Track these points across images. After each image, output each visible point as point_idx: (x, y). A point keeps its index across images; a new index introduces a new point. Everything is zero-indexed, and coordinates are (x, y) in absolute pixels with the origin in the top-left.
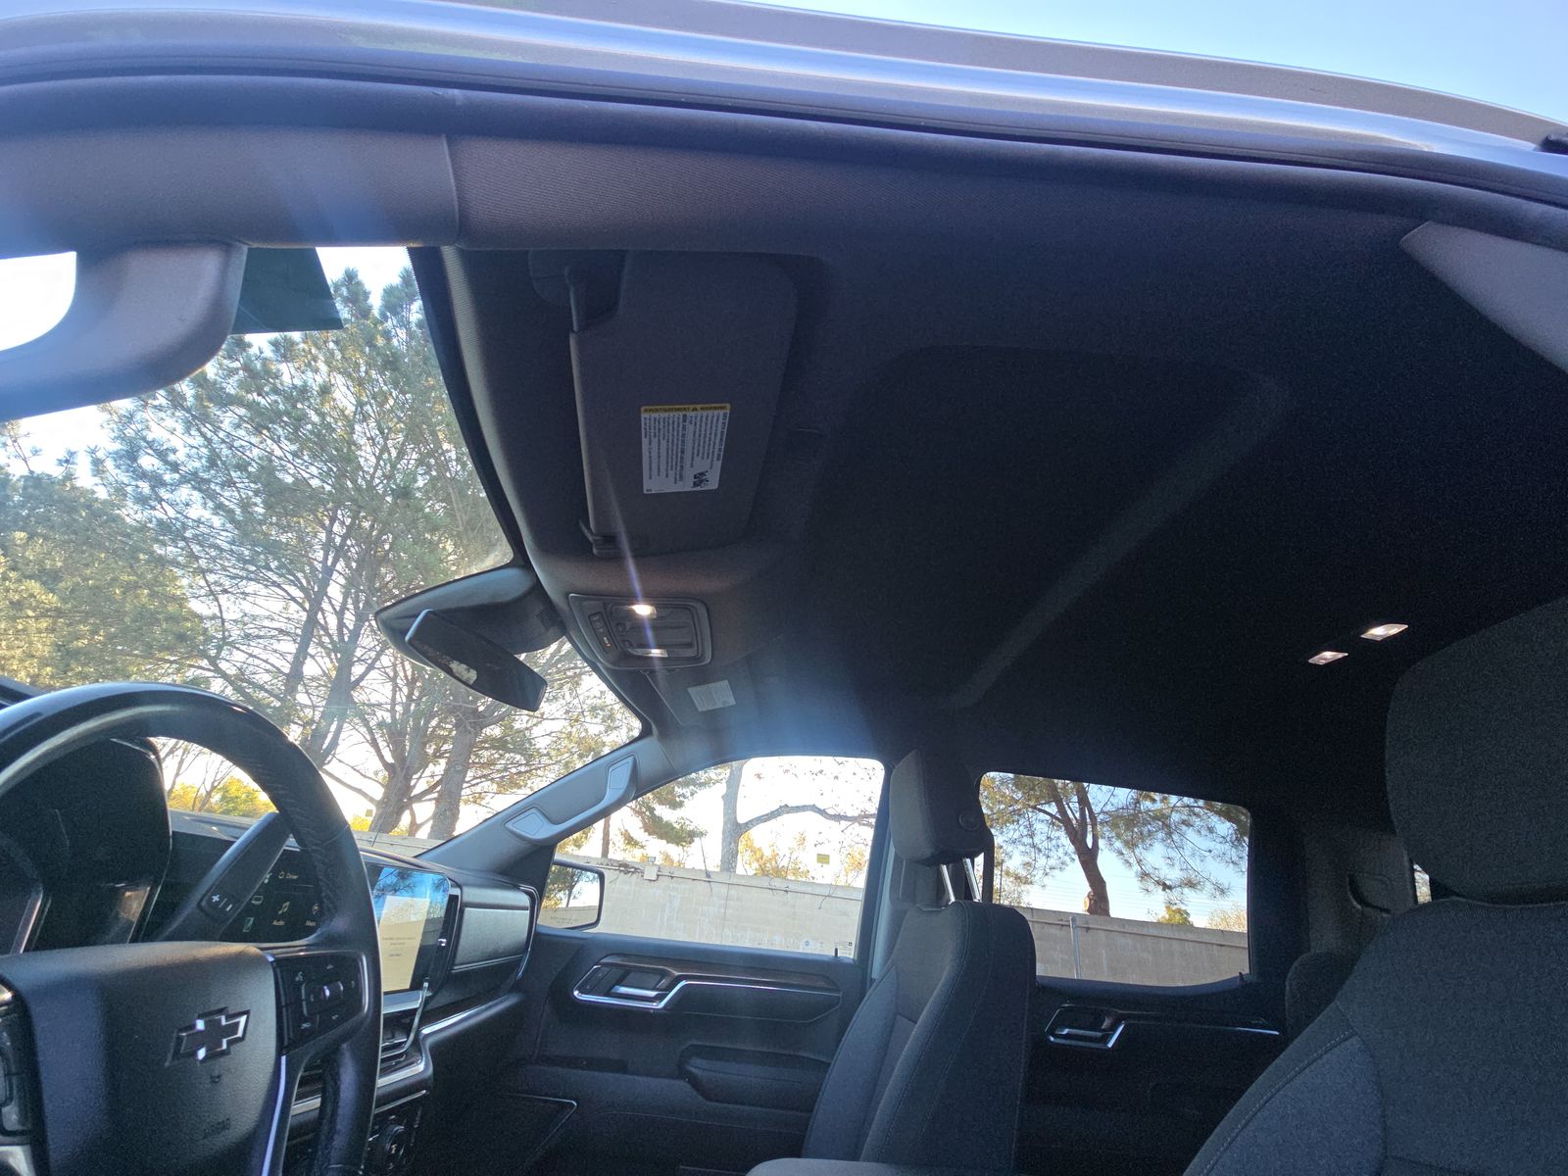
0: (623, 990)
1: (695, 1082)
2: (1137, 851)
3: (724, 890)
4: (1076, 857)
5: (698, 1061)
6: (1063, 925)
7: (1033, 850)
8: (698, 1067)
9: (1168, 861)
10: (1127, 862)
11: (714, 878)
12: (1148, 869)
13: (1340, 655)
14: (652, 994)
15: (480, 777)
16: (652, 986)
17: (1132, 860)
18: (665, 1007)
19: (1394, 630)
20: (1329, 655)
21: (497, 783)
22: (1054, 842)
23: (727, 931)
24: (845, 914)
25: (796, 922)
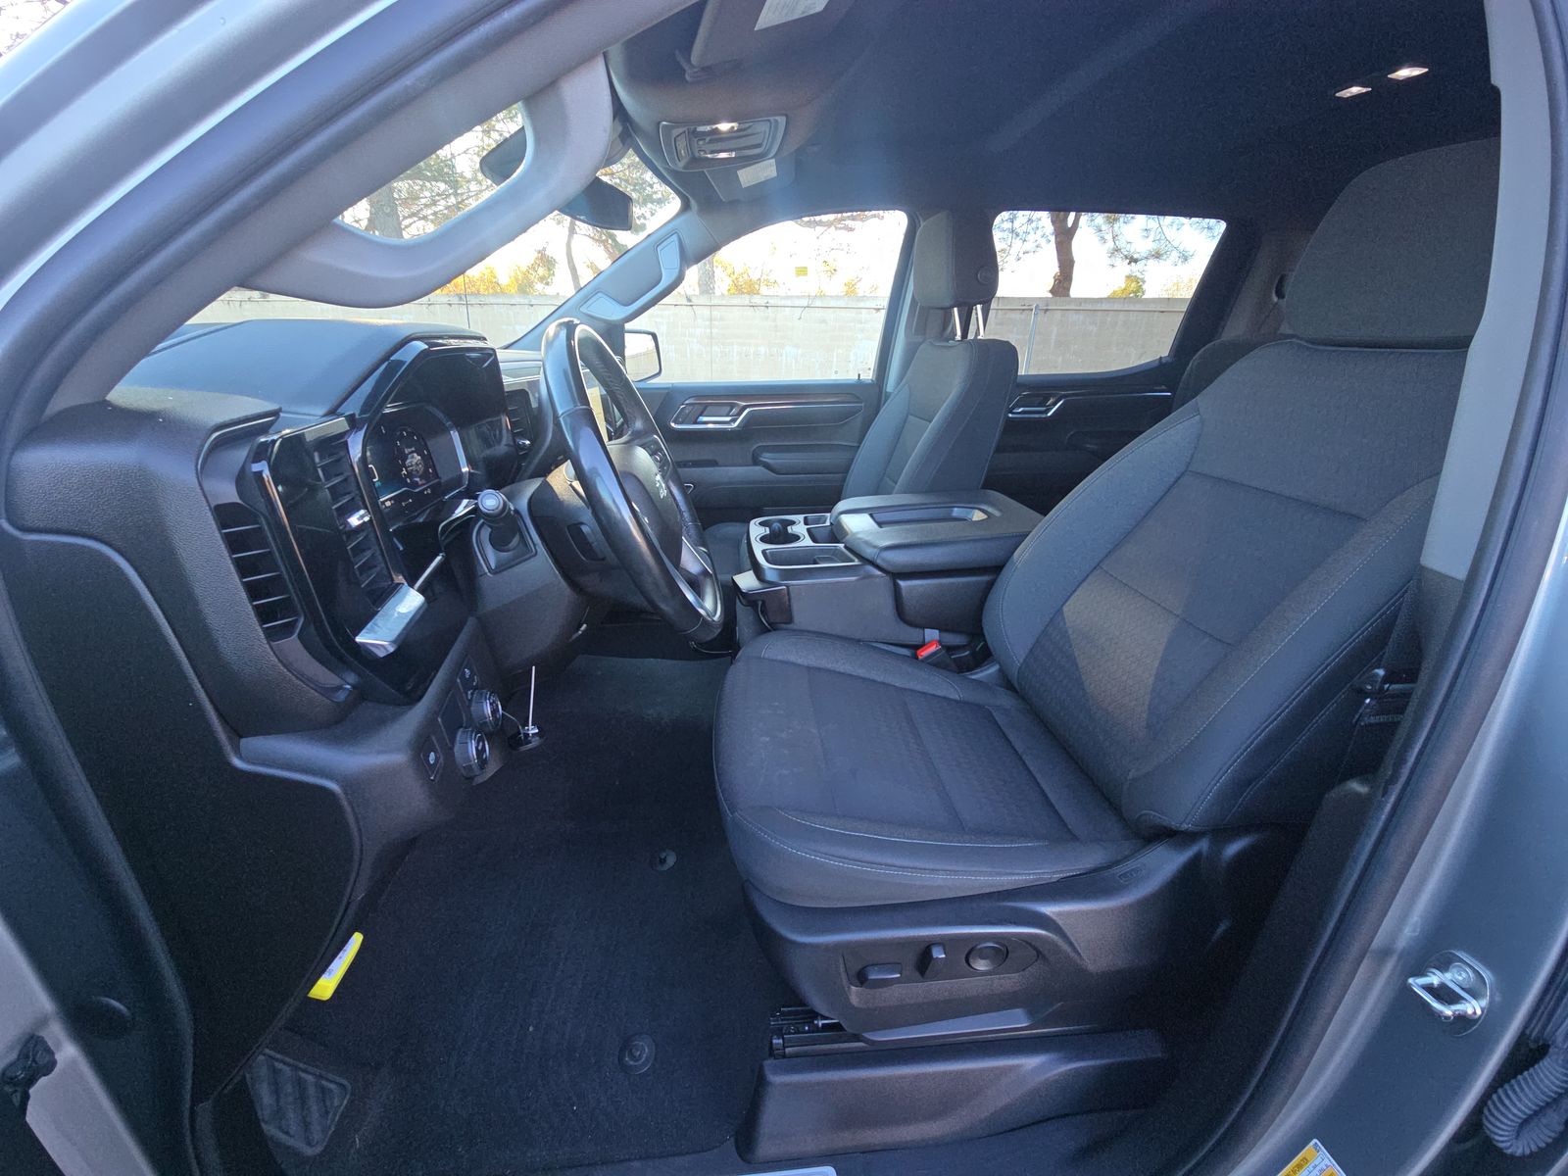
0: (705, 419)
1: (767, 466)
2: (1116, 226)
3: (706, 312)
4: (1053, 238)
5: (768, 455)
6: (1023, 310)
7: (1010, 235)
8: (767, 457)
9: (1145, 234)
10: (1103, 238)
11: (695, 301)
12: (1121, 244)
13: (1364, 90)
14: (728, 419)
15: (410, 217)
16: (725, 413)
17: (1109, 237)
18: (738, 426)
19: (1417, 72)
20: (1355, 90)
21: (432, 221)
22: (1034, 225)
23: (715, 348)
24: (824, 321)
25: (778, 334)
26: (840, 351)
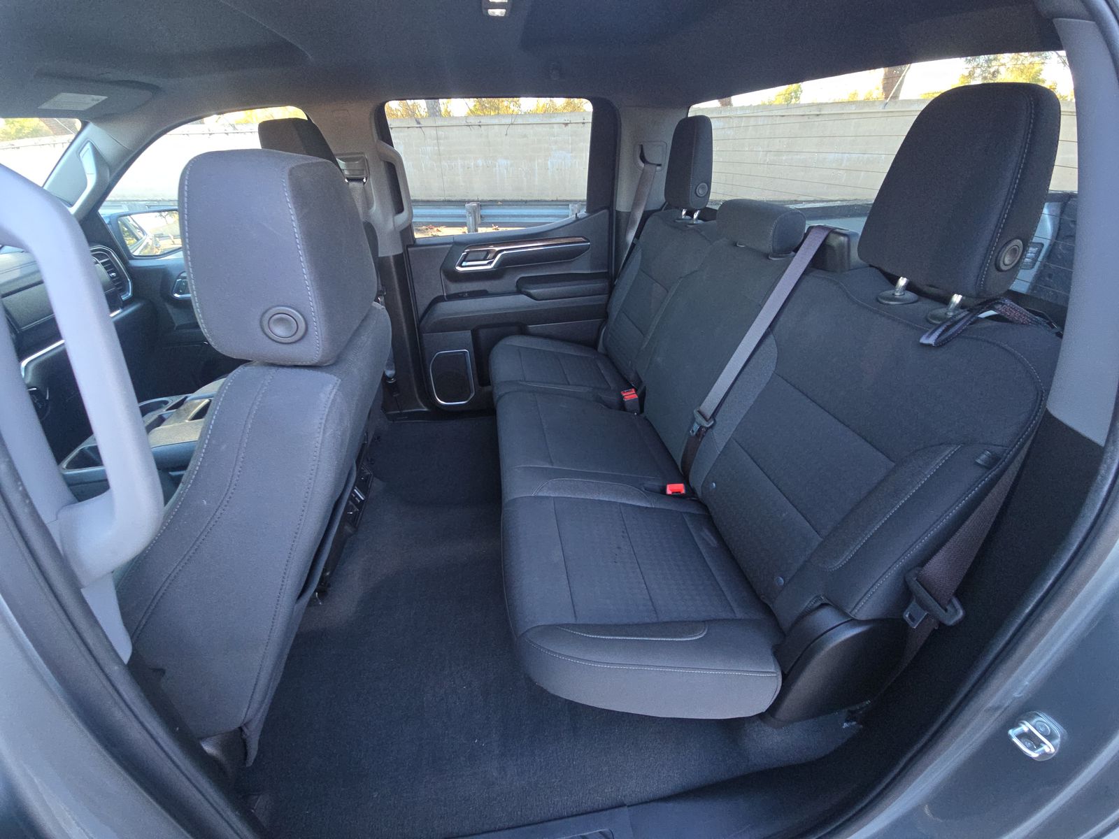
3: (433, 132)
11: (423, 123)
23: (444, 163)
24: (525, 136)
25: (491, 148)
26: (540, 161)
